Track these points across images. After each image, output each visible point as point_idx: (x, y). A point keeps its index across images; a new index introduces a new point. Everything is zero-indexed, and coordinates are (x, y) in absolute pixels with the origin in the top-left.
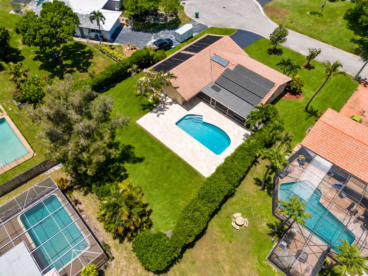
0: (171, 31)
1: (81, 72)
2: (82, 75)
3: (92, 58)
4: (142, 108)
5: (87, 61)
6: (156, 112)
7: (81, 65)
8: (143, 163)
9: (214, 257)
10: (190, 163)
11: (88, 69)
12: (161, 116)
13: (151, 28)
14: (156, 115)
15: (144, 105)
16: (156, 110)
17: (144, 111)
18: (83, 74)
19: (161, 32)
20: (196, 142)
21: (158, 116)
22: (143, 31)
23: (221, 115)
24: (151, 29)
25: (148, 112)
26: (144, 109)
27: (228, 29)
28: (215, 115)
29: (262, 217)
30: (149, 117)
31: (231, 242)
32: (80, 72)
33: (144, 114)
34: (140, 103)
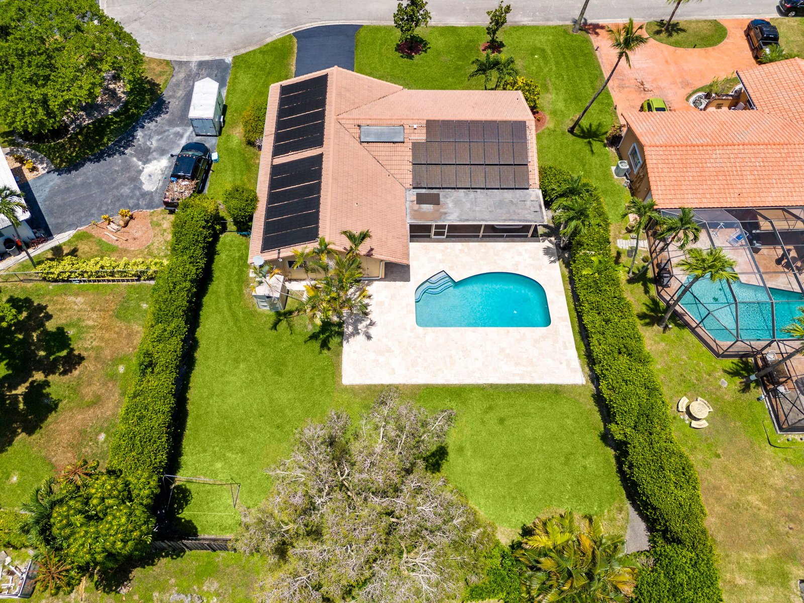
0: (158, 119)
1: (64, 373)
2: (79, 377)
3: (49, 317)
4: (316, 345)
5: (46, 333)
6: (356, 332)
7: (42, 353)
8: (452, 455)
9: (725, 503)
10: (527, 381)
11: (76, 353)
12: (372, 331)
13: (102, 139)
14: (361, 338)
15: (314, 337)
16: (351, 329)
17: (329, 349)
18: (76, 373)
19: (139, 134)
20: (493, 332)
21: (369, 337)
22: (90, 160)
23: (471, 244)
24: (105, 140)
25: (341, 344)
26: (325, 345)
27: (273, 43)
28: (461, 251)
29: (710, 375)
30: (355, 352)
31: (718, 456)
32: (60, 374)
33: (339, 354)
34: (301, 339)
